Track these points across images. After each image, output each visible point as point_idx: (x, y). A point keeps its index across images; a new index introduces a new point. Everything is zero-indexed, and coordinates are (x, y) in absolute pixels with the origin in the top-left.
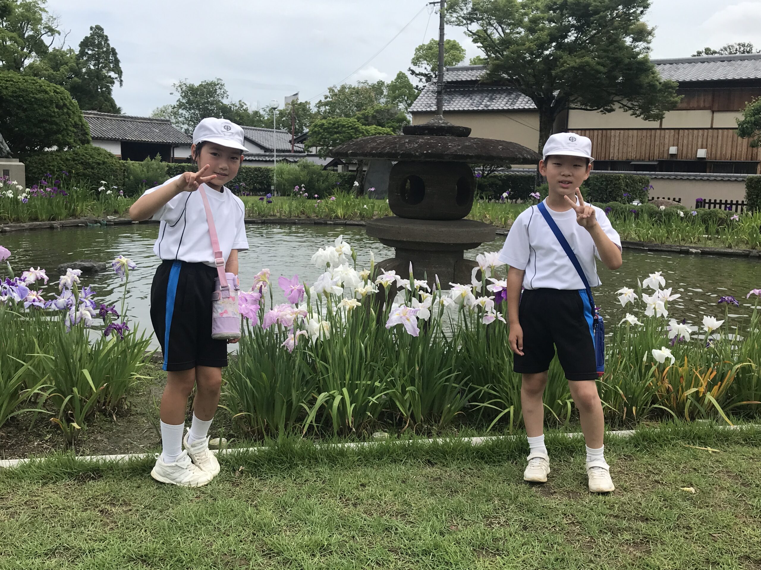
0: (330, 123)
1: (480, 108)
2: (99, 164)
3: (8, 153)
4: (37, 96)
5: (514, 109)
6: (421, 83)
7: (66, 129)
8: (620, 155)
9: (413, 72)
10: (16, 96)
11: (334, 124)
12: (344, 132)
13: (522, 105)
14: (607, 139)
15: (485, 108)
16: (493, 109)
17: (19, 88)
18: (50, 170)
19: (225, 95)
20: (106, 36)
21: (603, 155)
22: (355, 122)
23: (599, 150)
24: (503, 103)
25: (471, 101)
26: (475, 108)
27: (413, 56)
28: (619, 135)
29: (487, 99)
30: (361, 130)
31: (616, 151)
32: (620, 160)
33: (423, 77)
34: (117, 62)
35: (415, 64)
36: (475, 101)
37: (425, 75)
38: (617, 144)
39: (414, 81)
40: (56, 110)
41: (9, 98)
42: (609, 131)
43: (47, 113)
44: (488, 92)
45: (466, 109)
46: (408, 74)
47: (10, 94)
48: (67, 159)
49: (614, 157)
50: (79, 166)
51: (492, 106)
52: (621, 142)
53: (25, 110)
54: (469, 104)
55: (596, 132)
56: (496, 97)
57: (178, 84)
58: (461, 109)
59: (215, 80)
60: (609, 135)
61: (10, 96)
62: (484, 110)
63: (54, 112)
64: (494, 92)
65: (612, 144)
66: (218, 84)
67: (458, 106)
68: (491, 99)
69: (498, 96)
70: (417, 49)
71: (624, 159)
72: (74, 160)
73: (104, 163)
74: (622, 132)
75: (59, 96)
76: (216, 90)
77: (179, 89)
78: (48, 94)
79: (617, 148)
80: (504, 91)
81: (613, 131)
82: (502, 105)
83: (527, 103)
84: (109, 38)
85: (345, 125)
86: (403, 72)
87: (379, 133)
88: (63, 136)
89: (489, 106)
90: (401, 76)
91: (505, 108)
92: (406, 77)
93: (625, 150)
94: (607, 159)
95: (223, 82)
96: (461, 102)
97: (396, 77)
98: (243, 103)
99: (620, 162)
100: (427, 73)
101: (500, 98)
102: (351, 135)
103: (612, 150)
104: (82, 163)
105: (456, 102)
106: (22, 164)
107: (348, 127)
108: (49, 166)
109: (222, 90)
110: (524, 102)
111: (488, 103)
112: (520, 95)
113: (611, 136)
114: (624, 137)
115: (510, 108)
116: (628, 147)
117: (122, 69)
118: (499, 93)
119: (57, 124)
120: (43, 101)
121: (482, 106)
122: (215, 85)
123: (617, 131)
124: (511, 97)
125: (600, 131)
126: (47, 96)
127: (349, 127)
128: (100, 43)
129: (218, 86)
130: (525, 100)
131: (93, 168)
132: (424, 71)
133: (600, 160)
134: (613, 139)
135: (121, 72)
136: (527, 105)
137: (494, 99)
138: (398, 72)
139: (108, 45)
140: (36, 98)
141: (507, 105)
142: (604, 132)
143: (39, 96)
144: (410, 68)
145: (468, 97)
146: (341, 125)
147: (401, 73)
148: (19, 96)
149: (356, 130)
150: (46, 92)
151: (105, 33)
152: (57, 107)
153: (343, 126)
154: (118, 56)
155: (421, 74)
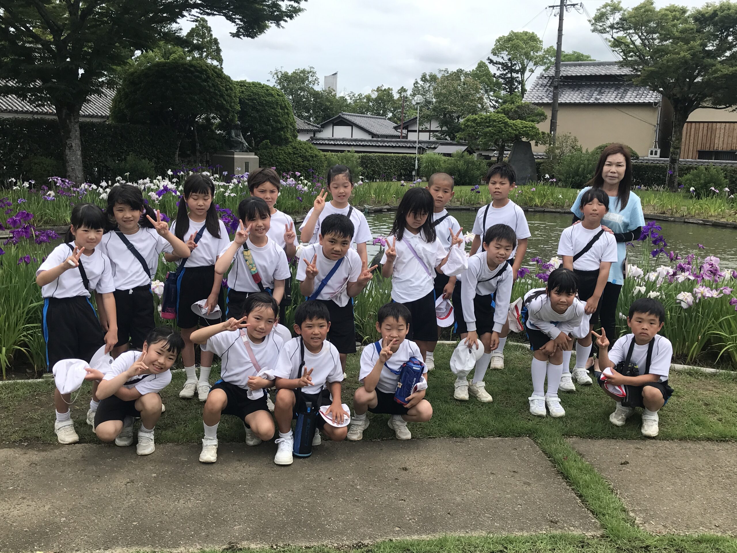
0: (482, 118)
1: (591, 101)
2: (312, 157)
3: (248, 148)
4: (267, 99)
5: (624, 102)
6: (499, 71)
7: (287, 127)
8: (725, 146)
9: (491, 61)
10: (251, 99)
11: (486, 119)
12: (495, 126)
13: (631, 99)
14: (713, 131)
15: (596, 102)
16: (604, 102)
17: (253, 93)
18: (278, 162)
19: (316, 82)
20: (210, 28)
21: (708, 145)
22: (503, 117)
23: (704, 141)
24: (613, 97)
25: (581, 95)
26: (586, 101)
27: (494, 47)
28: (725, 128)
29: (596, 93)
30: (510, 124)
31: (721, 143)
32: (725, 150)
33: (500, 66)
34: (218, 50)
35: (495, 54)
36: (585, 95)
37: (502, 64)
38: (722, 136)
39: (493, 70)
40: (280, 111)
41: (246, 101)
42: (714, 124)
43: (275, 113)
44: (597, 86)
45: (577, 101)
46: (487, 62)
47: (246, 97)
48: (290, 153)
49: (718, 147)
50: (300, 159)
51: (602, 99)
52: (726, 134)
53: (258, 111)
54: (579, 97)
55: (702, 124)
56: (605, 91)
57: (274, 72)
58: (572, 101)
59: (307, 69)
60: (714, 128)
61: (247, 99)
62: (594, 102)
63: (279, 112)
64: (602, 86)
65: (717, 135)
66: (310, 72)
67: (569, 99)
68: (601, 93)
69: (607, 90)
70: (497, 40)
71: (729, 149)
72: (294, 154)
73: (316, 156)
74: (727, 125)
75: (281, 98)
76: (308, 77)
77: (275, 76)
78: (274, 97)
79: (721, 139)
80: (612, 86)
81: (718, 124)
82: (612, 99)
83: (636, 97)
84: (212, 29)
85: (495, 120)
86: (484, 61)
87: (526, 127)
88: (284, 132)
89: (599, 99)
90: (481, 66)
91: (615, 101)
92: (486, 66)
93: (730, 142)
94: (711, 150)
95: (314, 70)
96: (571, 95)
97: (476, 66)
98: (332, 89)
99: (724, 152)
100: (504, 62)
101: (609, 92)
102: (502, 129)
103: (716, 141)
104: (300, 156)
105: (567, 95)
106: (256, 157)
107: (498, 122)
108: (277, 158)
109: (314, 78)
110: (633, 97)
111: (598, 97)
112: (628, 90)
113: (716, 129)
114: (729, 129)
115: (620, 101)
116: (733, 139)
117: (223, 57)
118: (607, 87)
119: (281, 123)
120: (272, 102)
121: (592, 99)
122: (308, 73)
123: (722, 124)
124: (620, 92)
125: (706, 124)
126: (273, 99)
127: (500, 121)
128: (204, 34)
129: (310, 74)
130: (634, 94)
131: (308, 161)
132: (501, 60)
133: (704, 150)
134: (718, 131)
135: (222, 60)
136: (636, 99)
137: (603, 93)
138: (479, 62)
139: (211, 35)
140: (265, 101)
141: (617, 99)
142: (710, 124)
143: (268, 99)
144: (489, 58)
145: (577, 91)
146: (492, 119)
147: (481, 62)
148: (253, 99)
149: (506, 124)
150: (272, 95)
151: (209, 25)
152: (281, 109)
153: (494, 121)
154: (220, 46)
155: (500, 63)
